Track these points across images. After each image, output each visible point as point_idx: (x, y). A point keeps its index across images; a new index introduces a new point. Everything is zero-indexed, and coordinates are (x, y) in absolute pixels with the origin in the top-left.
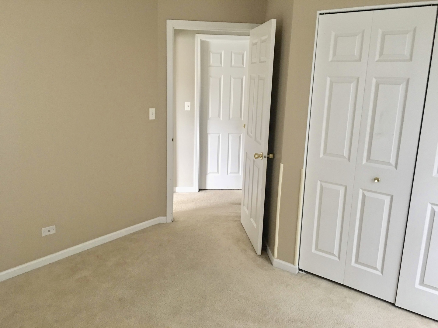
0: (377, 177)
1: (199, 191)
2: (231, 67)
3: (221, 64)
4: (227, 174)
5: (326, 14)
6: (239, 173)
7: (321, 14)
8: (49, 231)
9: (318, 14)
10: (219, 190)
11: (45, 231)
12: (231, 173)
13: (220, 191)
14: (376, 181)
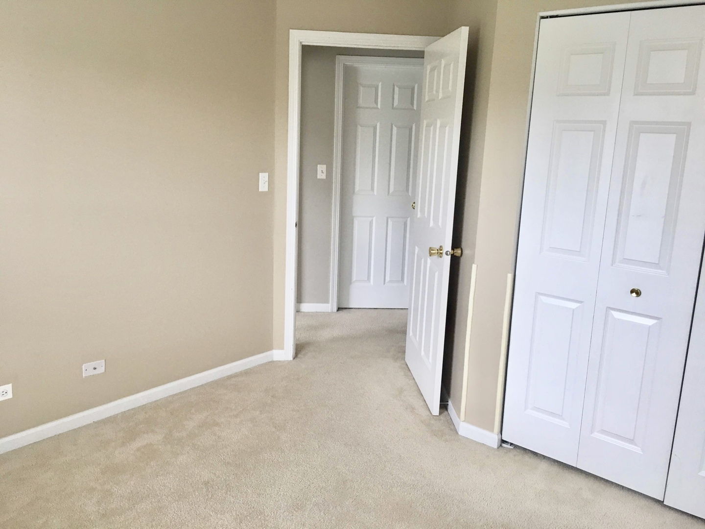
0: (636, 288)
1: (338, 311)
2: (393, 108)
3: (377, 104)
4: (384, 284)
5: (551, 17)
6: (404, 282)
7: (543, 18)
8: (94, 368)
9: (538, 18)
10: (370, 310)
11: (87, 370)
12: (390, 281)
13: (373, 310)
14: (634, 294)
